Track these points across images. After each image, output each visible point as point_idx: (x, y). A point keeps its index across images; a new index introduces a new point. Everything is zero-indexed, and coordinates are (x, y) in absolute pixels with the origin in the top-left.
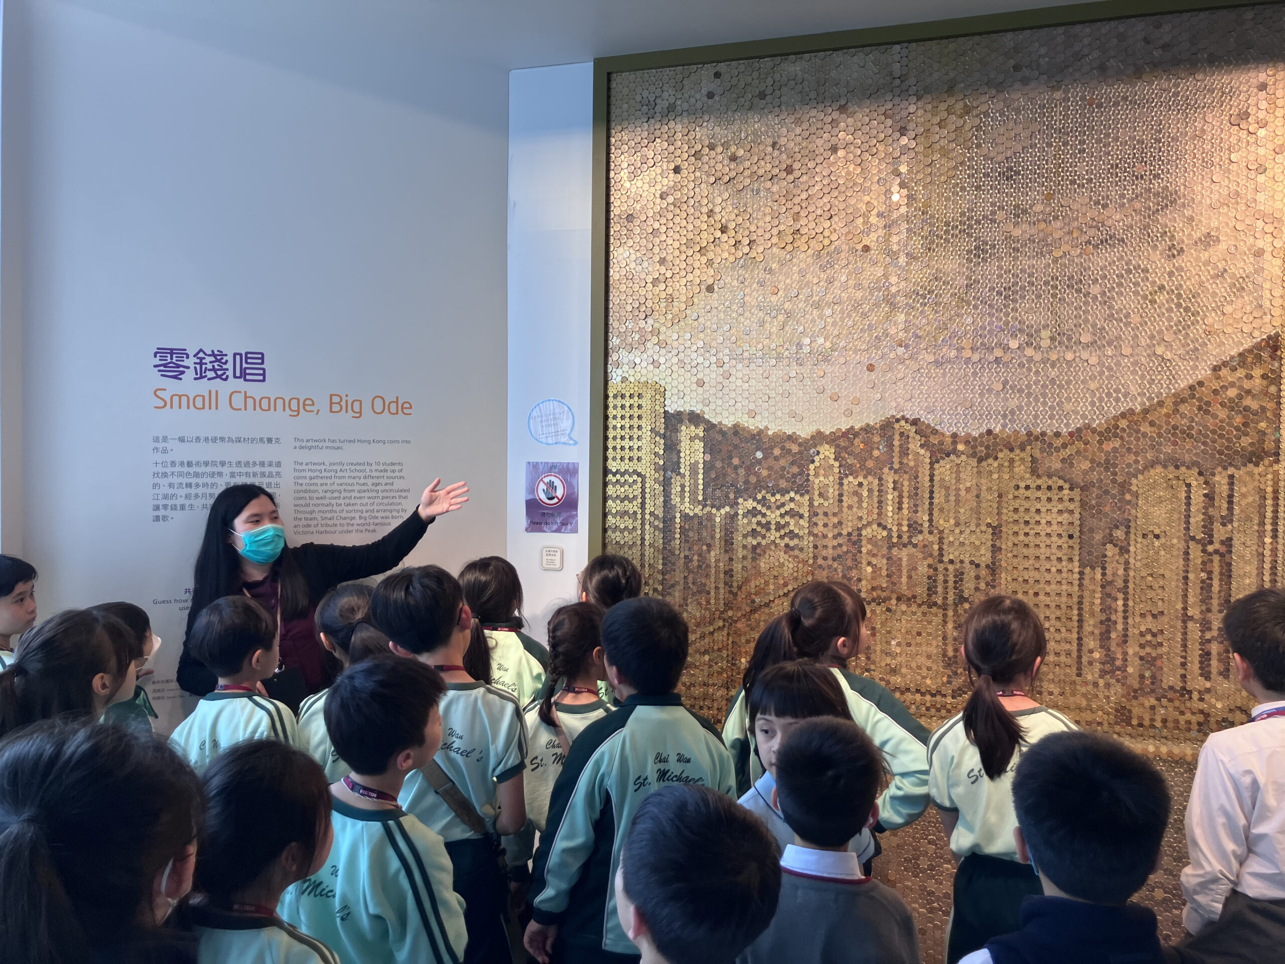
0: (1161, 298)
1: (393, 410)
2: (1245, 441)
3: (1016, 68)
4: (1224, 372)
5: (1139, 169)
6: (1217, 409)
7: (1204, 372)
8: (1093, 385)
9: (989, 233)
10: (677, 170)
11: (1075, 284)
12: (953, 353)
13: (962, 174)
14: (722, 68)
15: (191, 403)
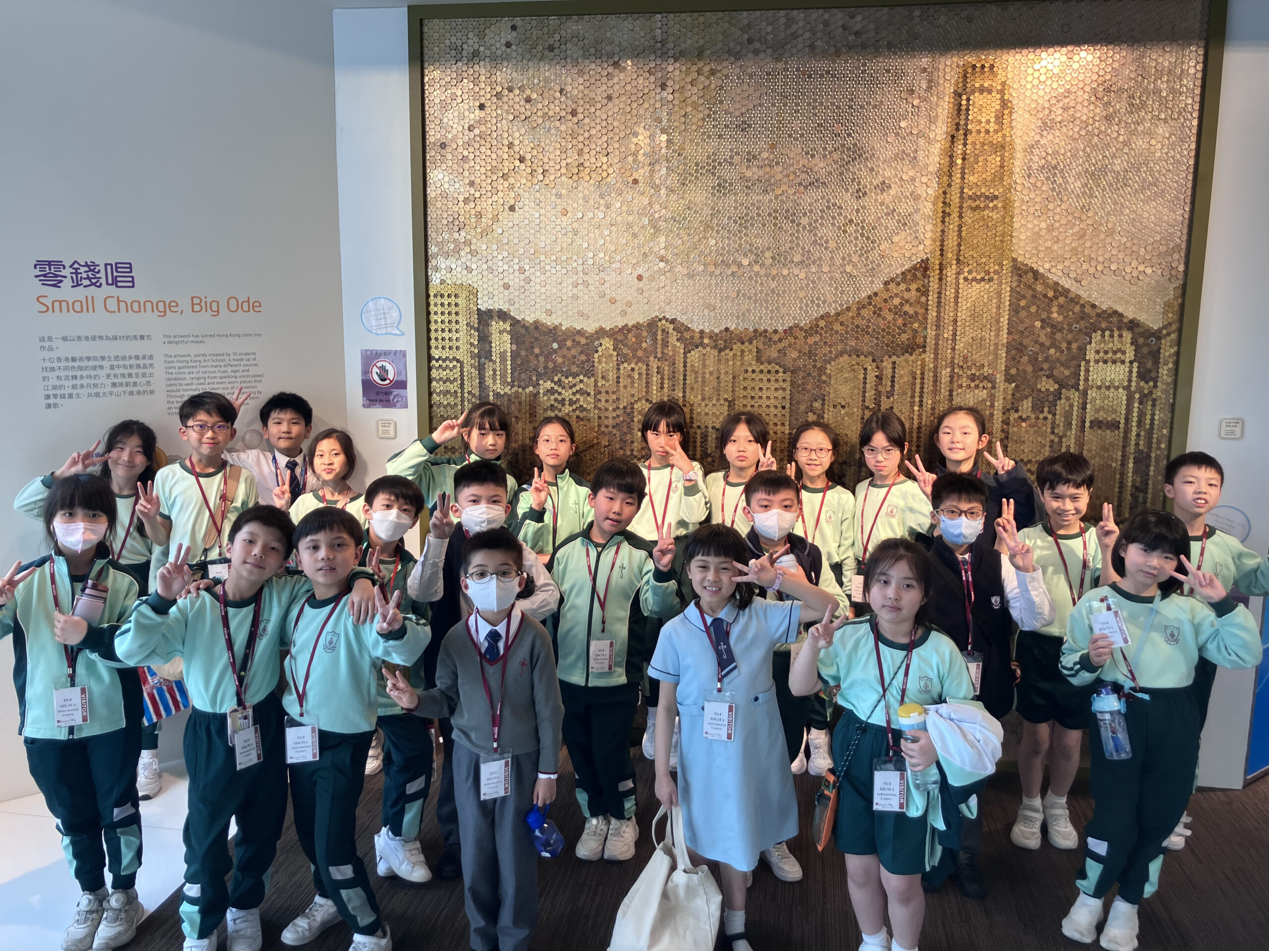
0: (851, 229)
1: (246, 308)
2: (905, 337)
3: (750, 41)
4: (892, 286)
5: (838, 128)
6: (885, 313)
7: (878, 286)
8: (802, 294)
9: (728, 173)
10: (482, 107)
11: (791, 216)
12: (702, 268)
13: (709, 125)
14: (518, 21)
15: (71, 307)
